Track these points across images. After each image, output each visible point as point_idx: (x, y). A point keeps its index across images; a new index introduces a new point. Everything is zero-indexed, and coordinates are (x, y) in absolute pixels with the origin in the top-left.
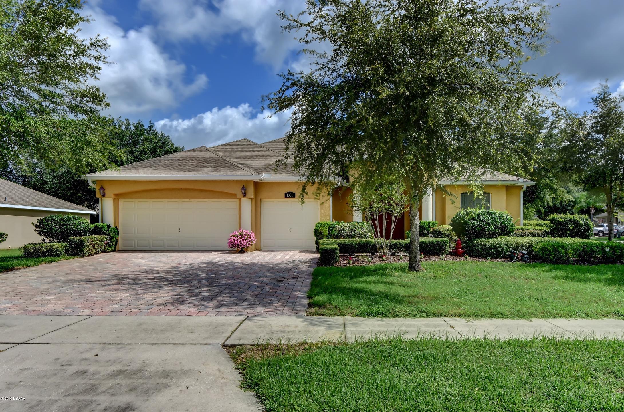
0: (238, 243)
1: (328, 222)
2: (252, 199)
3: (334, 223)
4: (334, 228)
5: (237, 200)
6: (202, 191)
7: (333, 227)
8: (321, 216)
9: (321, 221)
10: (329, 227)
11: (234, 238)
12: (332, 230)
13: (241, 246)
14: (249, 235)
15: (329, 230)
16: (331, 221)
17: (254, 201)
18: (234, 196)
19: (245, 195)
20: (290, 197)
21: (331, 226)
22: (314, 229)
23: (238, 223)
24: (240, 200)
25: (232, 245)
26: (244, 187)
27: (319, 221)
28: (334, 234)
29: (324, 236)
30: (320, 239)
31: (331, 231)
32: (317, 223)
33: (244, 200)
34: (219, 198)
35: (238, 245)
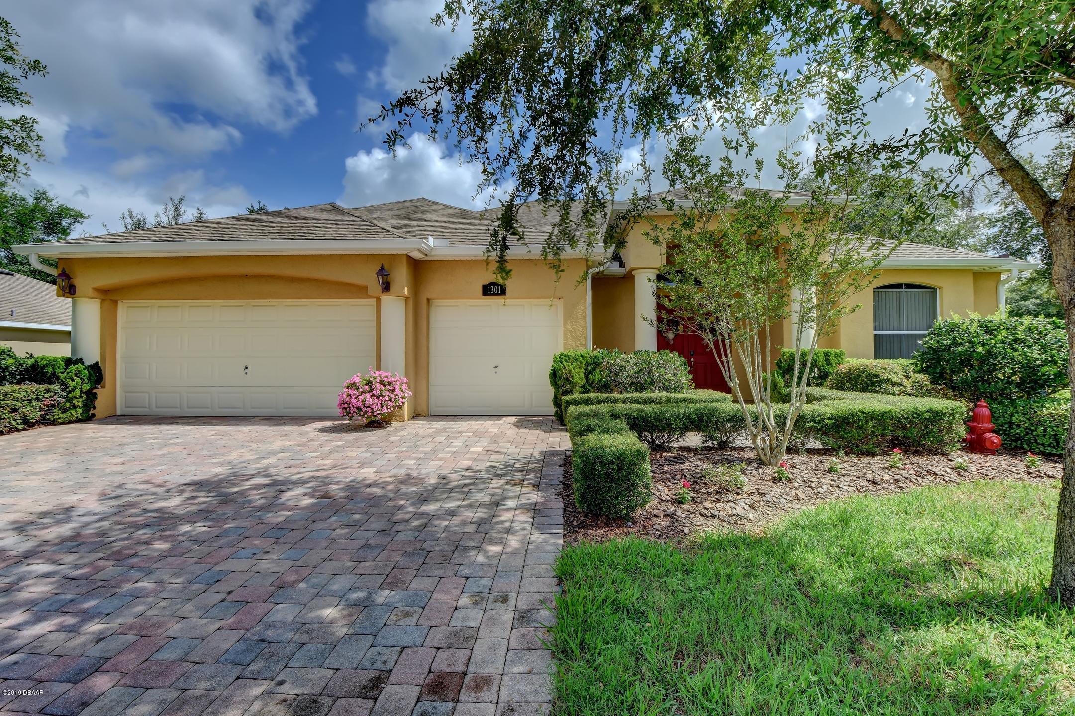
0: (359, 404)
1: (584, 352)
2: (407, 299)
3: (596, 353)
4: (598, 365)
5: (373, 301)
6: (292, 280)
7: (596, 363)
8: (566, 338)
9: (565, 349)
10: (587, 364)
11: (351, 392)
12: (594, 370)
13: (366, 412)
14: (389, 383)
15: (586, 370)
16: (587, 348)
17: (411, 303)
18: (360, 291)
19: (386, 287)
20: (494, 294)
21: (590, 361)
22: (548, 370)
23: (374, 354)
24: (379, 300)
25: (347, 408)
26: (382, 268)
27: (560, 349)
28: (600, 381)
29: (574, 385)
30: (566, 393)
31: (590, 373)
32: (558, 354)
33: (386, 299)
34: (330, 297)
35: (359, 409)
